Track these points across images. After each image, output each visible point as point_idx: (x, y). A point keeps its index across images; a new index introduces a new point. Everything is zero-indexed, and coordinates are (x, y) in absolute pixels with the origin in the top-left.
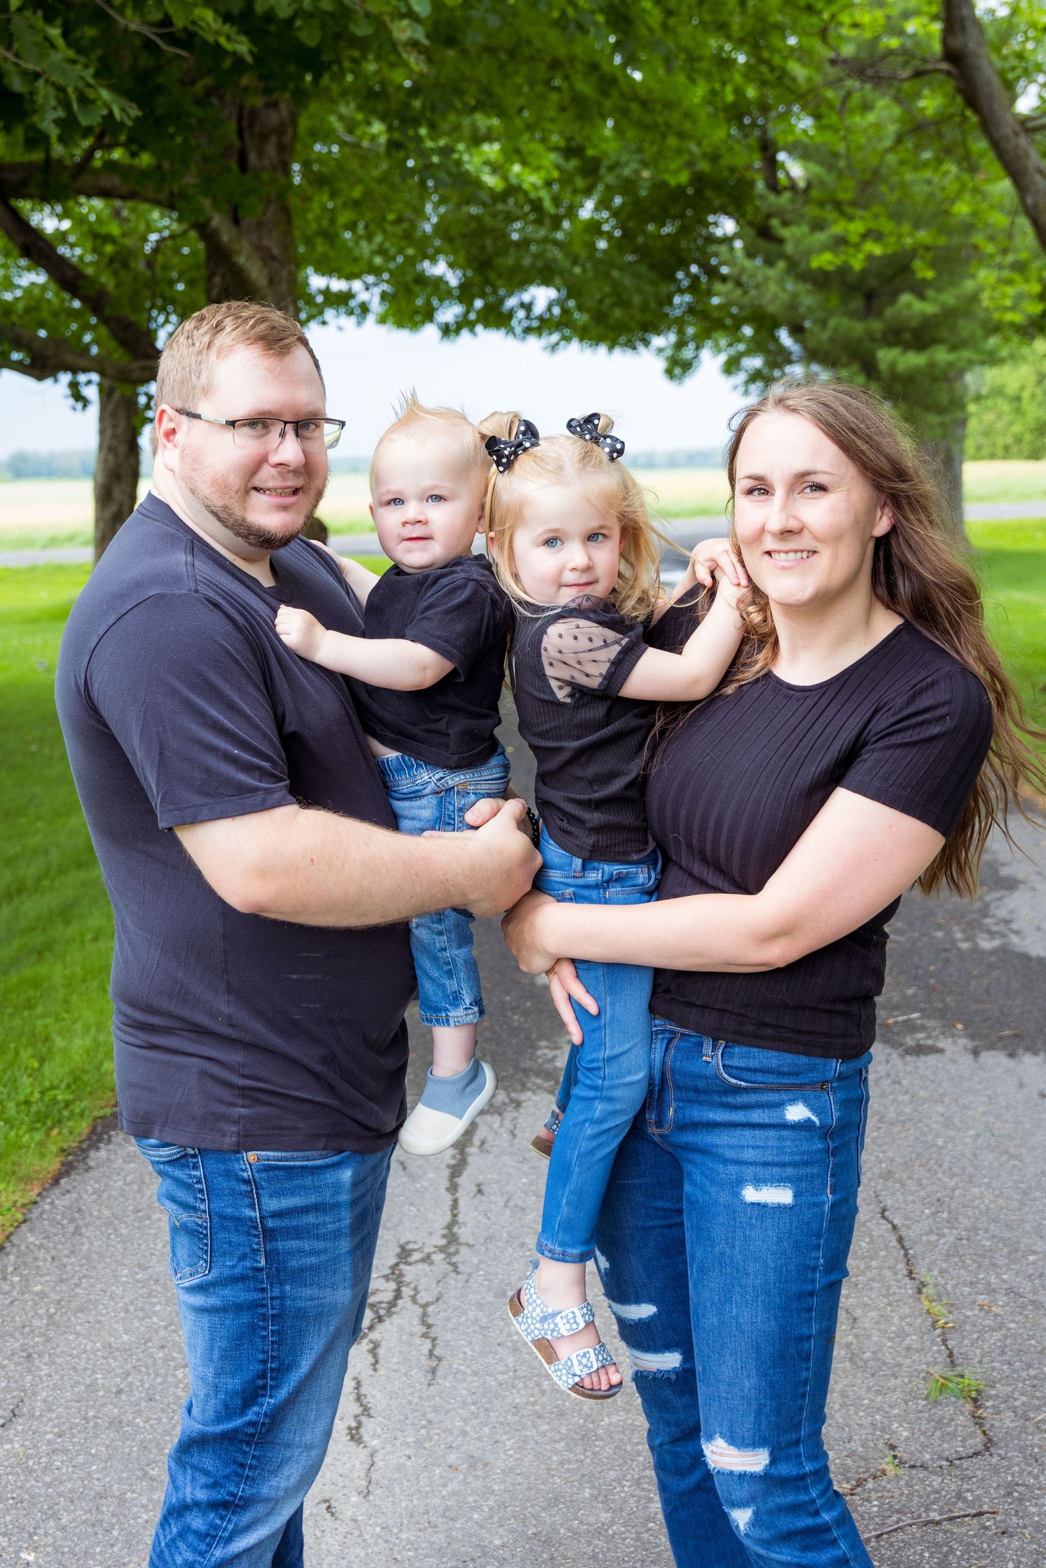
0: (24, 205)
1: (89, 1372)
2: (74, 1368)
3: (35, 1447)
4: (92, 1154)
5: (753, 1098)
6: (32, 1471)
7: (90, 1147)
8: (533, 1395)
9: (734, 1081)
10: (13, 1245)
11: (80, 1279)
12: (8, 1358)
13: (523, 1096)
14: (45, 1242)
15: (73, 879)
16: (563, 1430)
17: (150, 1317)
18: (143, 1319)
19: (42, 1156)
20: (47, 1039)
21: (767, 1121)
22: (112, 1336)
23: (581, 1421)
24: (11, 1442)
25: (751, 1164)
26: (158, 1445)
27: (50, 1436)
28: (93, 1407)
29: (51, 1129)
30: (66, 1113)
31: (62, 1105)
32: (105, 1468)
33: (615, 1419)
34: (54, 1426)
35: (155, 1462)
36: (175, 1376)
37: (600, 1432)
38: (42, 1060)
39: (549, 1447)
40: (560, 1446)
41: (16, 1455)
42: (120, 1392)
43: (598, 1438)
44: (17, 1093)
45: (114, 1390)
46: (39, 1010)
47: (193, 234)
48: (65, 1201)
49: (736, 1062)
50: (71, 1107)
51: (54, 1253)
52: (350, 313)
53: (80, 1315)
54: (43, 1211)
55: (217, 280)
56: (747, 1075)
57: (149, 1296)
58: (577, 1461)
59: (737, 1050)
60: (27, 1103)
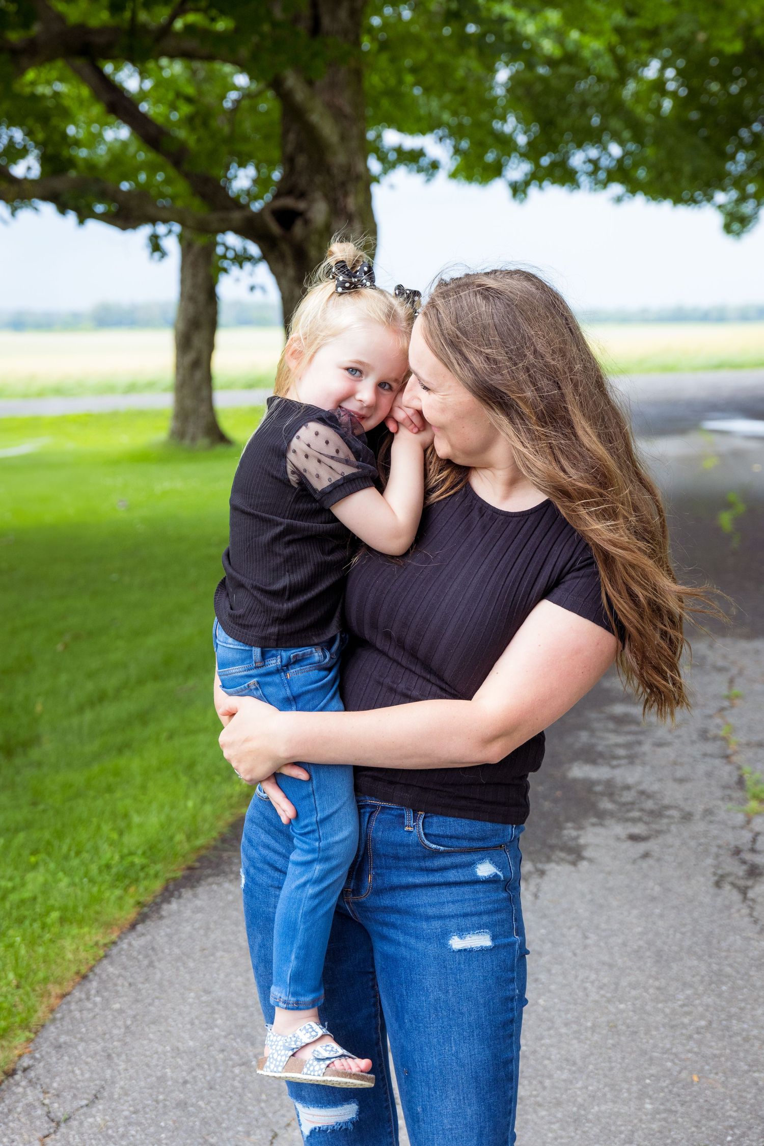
0: (108, 68)
1: (159, 1068)
2: (148, 1065)
3: (113, 1120)
4: (165, 906)
5: (447, 861)
6: (110, 1137)
7: (162, 902)
8: (535, 1090)
9: (434, 846)
10: (95, 974)
11: (153, 1000)
12: (92, 1057)
13: (547, 867)
14: (123, 972)
15: (150, 688)
16: (559, 1115)
17: (212, 1028)
18: (206, 1030)
19: (121, 908)
20: (126, 816)
21: (462, 879)
22: (179, 1041)
23: (575, 1109)
24: (94, 1117)
25: (453, 917)
26: (217, 1121)
27: (126, 1113)
28: (162, 1093)
29: (128, 886)
30: (142, 875)
31: (139, 868)
32: (172, 1137)
33: (603, 1108)
34: (130, 1106)
35: (214, 1133)
36: (232, 1072)
37: (590, 1117)
38: (121, 833)
39: (546, 1127)
40: (555, 1127)
41: (99, 1126)
42: (185, 1082)
43: (588, 1121)
44: (100, 858)
45: (181, 1081)
46: (118, 794)
47: (270, 94)
48: (142, 941)
49: (434, 830)
50: (146, 870)
51: (131, 980)
52: (420, 170)
53: (152, 1026)
54: (122, 949)
55: (292, 137)
56: (446, 841)
57: (213, 1013)
58: (569, 1137)
59: (435, 819)
60: (108, 867)
